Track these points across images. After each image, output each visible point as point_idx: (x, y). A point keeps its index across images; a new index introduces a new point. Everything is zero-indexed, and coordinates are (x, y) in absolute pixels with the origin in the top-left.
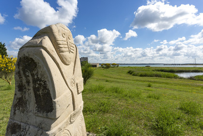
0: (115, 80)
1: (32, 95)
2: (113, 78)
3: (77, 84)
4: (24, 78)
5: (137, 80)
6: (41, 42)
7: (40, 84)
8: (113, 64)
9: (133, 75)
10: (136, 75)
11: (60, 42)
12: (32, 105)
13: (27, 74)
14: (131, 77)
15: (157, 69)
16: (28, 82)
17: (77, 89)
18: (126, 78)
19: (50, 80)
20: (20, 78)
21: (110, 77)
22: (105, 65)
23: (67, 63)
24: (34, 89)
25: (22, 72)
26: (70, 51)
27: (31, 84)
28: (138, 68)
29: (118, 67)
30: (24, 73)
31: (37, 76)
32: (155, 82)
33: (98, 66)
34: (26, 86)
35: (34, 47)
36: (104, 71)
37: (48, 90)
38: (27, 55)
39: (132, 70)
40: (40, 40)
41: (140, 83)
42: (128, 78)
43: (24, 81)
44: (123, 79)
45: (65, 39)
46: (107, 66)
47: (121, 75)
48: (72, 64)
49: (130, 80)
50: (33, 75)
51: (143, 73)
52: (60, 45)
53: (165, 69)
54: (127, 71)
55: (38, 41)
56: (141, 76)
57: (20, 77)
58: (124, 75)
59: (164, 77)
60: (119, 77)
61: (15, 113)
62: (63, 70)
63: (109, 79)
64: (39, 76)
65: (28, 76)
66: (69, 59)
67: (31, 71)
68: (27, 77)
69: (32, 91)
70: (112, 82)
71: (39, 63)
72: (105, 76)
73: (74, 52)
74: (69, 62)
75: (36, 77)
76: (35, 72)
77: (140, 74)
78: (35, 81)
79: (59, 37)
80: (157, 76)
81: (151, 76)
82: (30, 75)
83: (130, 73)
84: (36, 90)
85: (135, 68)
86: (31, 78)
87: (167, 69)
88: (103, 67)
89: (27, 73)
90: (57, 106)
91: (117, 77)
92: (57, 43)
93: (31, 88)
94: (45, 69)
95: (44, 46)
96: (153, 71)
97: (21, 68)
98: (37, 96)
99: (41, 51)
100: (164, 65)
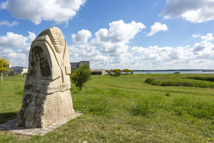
1: (39, 68)
2: (122, 87)
3: (65, 67)
7: (44, 61)
8: (125, 71)
9: (152, 85)
10: (156, 85)
11: (55, 38)
12: (39, 74)
14: (149, 86)
15: (189, 76)
16: (37, 60)
17: (66, 70)
19: (49, 58)
22: (114, 71)
26: (60, 44)
27: (39, 61)
28: (162, 75)
29: (132, 74)
30: (35, 55)
33: (104, 73)
34: (36, 63)
35: (41, 41)
36: (111, 80)
37: (48, 64)
39: (151, 78)
40: (44, 37)
42: (144, 88)
43: (35, 60)
45: (57, 36)
46: (117, 73)
47: (134, 85)
50: (40, 56)
51: (165, 81)
53: (202, 76)
54: (145, 79)
55: (43, 37)
56: (163, 85)
57: (33, 58)
58: (139, 85)
60: (132, 87)
61: (28, 79)
64: (44, 56)
67: (39, 54)
68: (36, 57)
71: (43, 49)
72: (112, 85)
73: (64, 45)
74: (60, 51)
75: (42, 57)
76: (41, 54)
77: (161, 83)
78: (41, 59)
79: (54, 35)
81: (177, 86)
83: (148, 81)
84: (41, 64)
85: (157, 75)
86: (39, 58)
87: (205, 77)
88: (111, 75)
89: (37, 55)
90: (53, 73)
91: (129, 86)
92: (53, 39)
94: (47, 52)
95: (46, 40)
97: (34, 52)
98: (42, 68)
99: (45, 43)
100: (204, 71)
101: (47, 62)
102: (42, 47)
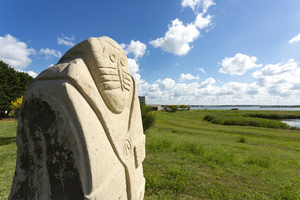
0: (186, 130)
1: (46, 178)
2: (182, 126)
3: (135, 149)
4: (31, 142)
5: (220, 131)
6: (67, 69)
7: (60, 158)
8: (181, 107)
9: (213, 123)
10: (218, 123)
11: (106, 70)
13: (38, 136)
14: (210, 126)
15: (249, 113)
16: (39, 151)
17: (136, 157)
18: (202, 127)
19: (81, 151)
20: (24, 141)
21: (179, 126)
22: (170, 107)
23: (118, 110)
24: (50, 165)
25: (28, 131)
26: (122, 88)
28: (220, 111)
29: (188, 110)
30: (32, 133)
31: (56, 139)
32: (250, 134)
33: (160, 108)
35: (52, 79)
36: (168, 117)
37: (77, 172)
38: (38, 96)
39: (211, 115)
40: (66, 64)
41: (226, 135)
42: (206, 127)
43: (32, 149)
44: (198, 129)
45: (114, 65)
46: (173, 109)
47: (194, 123)
48: (127, 111)
49: (209, 130)
50: (47, 137)
51: (228, 119)
52: (104, 76)
53: (264, 113)
54: (203, 116)
56: (226, 124)
58: (199, 123)
59: (264, 127)
60: (192, 125)
62: (108, 126)
63: (176, 128)
64: (60, 141)
65: (39, 139)
66: (122, 103)
67: (45, 128)
68: (36, 140)
69: (44, 170)
70: (182, 133)
71: (59, 113)
72: (170, 124)
73: (131, 88)
74: (122, 107)
75: (53, 142)
76: (51, 131)
77: (223, 121)
78: (51, 150)
79: (103, 60)
80: (251, 124)
81: (242, 125)
82: (43, 138)
83: (208, 119)
84: (52, 169)
85: (215, 111)
86: (43, 143)
87: (267, 114)
88: (167, 111)
89: (37, 132)
91: (189, 125)
92: (100, 71)
93: (44, 164)
94: (72, 125)
95: (72, 76)
96: (245, 116)
97: (26, 121)
98: (54, 182)
99: (65, 87)
101: (71, 166)
102: (54, 103)
